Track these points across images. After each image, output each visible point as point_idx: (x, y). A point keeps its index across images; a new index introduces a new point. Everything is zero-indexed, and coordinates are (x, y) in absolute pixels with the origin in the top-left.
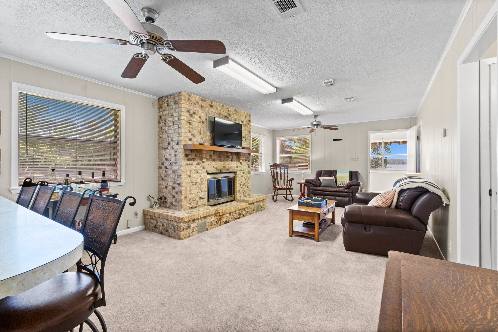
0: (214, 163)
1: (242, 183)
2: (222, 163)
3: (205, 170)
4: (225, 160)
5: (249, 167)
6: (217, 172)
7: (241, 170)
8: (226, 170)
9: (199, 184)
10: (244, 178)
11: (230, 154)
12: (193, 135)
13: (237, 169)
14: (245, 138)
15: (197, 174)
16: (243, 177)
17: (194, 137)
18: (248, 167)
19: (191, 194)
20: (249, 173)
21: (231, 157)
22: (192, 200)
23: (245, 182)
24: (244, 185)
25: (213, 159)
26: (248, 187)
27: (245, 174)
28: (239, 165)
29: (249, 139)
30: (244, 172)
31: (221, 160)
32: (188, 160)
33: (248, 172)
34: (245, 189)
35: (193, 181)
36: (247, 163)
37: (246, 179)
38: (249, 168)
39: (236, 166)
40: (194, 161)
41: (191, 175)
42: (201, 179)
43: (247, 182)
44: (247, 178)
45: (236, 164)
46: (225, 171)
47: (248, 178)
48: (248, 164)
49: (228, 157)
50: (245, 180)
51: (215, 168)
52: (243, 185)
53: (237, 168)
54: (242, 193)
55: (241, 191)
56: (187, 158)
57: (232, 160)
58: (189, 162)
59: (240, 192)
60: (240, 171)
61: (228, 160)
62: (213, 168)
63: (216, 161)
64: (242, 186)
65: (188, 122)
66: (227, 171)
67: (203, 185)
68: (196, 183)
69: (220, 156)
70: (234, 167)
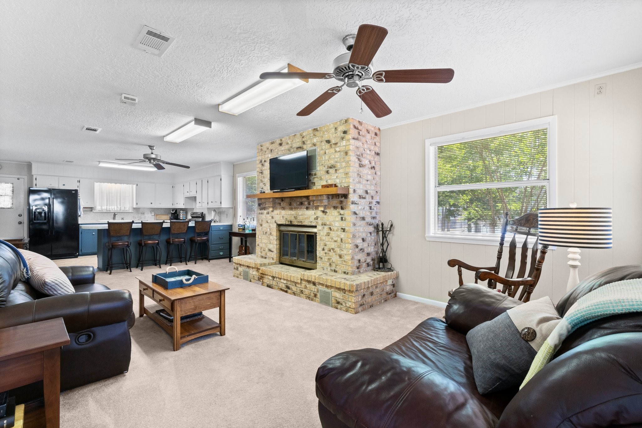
0: (283, 212)
1: (326, 245)
2: (293, 212)
3: (274, 220)
4: (298, 209)
5: (345, 220)
6: (287, 223)
7: (324, 224)
8: (299, 222)
9: (269, 235)
10: (332, 239)
11: (304, 199)
12: (264, 184)
13: (317, 222)
14: (334, 167)
15: (267, 224)
16: (329, 237)
17: (265, 186)
18: (342, 219)
19: (261, 242)
20: (344, 231)
21: (306, 203)
22: (262, 249)
23: (333, 246)
24: (332, 251)
25: (282, 207)
26: (340, 256)
27: (334, 232)
28: (320, 216)
29: (343, 166)
30: (331, 227)
31: (292, 208)
32: (261, 210)
33: (342, 229)
34: (335, 258)
35: (263, 230)
36: (339, 212)
37: (335, 241)
38: (343, 222)
39: (315, 216)
40: (265, 210)
41: (262, 224)
42: (270, 229)
43: (339, 247)
44: (339, 240)
45: (315, 213)
46: (296, 223)
47: (342, 239)
48: (341, 214)
49: (302, 204)
50: (334, 243)
51: (284, 218)
52: (330, 251)
53: (317, 219)
54: (328, 263)
55: (325, 259)
56: (260, 207)
57: (307, 208)
58: (261, 211)
59: (323, 260)
60: (322, 225)
61: (301, 208)
62: (282, 218)
63: (286, 209)
64: (326, 251)
65: (260, 172)
66: (300, 224)
67: (272, 236)
68: (266, 233)
69: (291, 203)
70: (312, 219)
